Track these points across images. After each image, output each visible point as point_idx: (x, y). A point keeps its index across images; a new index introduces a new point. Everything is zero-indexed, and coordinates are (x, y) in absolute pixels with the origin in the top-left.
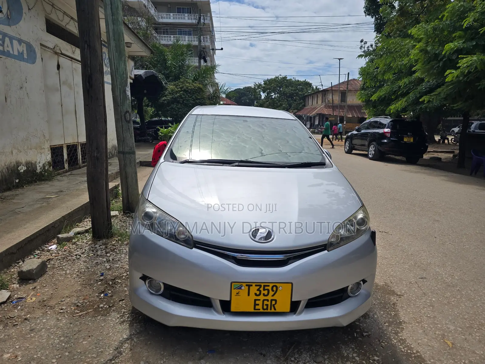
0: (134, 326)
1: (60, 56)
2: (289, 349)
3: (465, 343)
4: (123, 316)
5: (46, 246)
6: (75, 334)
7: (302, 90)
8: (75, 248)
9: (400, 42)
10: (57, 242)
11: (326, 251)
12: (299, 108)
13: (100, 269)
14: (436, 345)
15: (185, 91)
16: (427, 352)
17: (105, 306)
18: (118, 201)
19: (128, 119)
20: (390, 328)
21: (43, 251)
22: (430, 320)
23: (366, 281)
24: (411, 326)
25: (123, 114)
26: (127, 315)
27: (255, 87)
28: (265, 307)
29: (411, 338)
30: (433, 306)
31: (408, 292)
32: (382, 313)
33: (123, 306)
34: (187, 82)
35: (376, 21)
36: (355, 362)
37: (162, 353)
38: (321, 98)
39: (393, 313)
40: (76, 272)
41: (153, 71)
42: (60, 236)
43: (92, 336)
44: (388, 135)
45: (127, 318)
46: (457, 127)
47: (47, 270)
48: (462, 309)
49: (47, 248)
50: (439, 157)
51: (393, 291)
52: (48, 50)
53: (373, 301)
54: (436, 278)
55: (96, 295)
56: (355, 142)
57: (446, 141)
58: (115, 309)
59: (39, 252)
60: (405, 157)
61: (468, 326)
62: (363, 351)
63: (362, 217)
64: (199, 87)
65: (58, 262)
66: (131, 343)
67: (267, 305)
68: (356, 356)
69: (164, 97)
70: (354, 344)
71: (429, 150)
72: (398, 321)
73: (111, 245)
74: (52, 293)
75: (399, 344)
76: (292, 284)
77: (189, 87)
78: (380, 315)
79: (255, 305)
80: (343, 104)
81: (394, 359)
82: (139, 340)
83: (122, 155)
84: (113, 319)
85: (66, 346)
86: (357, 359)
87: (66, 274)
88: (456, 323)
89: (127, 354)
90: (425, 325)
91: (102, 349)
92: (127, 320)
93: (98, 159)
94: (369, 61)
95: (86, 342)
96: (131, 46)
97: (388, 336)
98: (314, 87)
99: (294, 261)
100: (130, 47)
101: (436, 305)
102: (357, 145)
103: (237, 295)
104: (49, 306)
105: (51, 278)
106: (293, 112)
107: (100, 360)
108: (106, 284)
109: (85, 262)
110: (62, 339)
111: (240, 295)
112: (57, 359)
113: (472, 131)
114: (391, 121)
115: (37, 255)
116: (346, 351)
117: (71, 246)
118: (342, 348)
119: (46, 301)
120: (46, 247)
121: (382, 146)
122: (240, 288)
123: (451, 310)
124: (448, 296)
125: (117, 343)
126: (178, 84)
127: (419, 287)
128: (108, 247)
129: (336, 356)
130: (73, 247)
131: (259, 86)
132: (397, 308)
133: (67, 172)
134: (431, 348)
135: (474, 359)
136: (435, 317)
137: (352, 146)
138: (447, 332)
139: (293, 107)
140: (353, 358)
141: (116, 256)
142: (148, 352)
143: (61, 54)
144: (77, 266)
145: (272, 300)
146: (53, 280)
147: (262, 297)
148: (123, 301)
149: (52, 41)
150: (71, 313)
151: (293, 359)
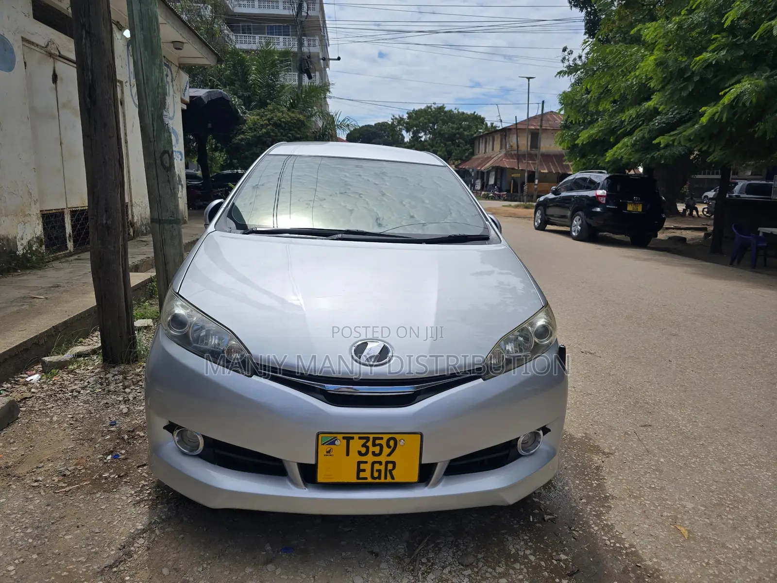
0: (158, 509)
1: (56, 59)
2: (419, 544)
3: (710, 530)
4: (141, 491)
5: (22, 376)
6: (52, 523)
7: (469, 128)
8: (72, 380)
9: (623, 50)
10: (41, 369)
11: (481, 380)
12: (464, 158)
13: (110, 415)
14: (663, 535)
15: (275, 125)
16: (647, 546)
17: (112, 476)
18: (154, 302)
19: (168, 165)
20: (589, 507)
21: (16, 384)
22: (654, 493)
23: (549, 430)
24: (623, 503)
25: (158, 155)
26: (147, 490)
27: (393, 123)
28: (376, 474)
29: (622, 523)
30: (661, 472)
31: (621, 448)
32: (578, 482)
33: (143, 475)
34: (278, 110)
35: (587, 16)
36: (528, 563)
37: (202, 553)
38: (499, 141)
39: (595, 483)
40: (68, 419)
41: (223, 91)
42: (47, 359)
43: (83, 526)
44: (603, 201)
45: (146, 495)
46: (713, 191)
47: (19, 416)
48: (708, 474)
49: (23, 380)
50: (683, 236)
51: (598, 446)
52: (36, 48)
53: (565, 463)
54: (668, 425)
55: (98, 457)
56: (551, 211)
57: (694, 213)
58: (129, 481)
59: (9, 385)
60: (629, 236)
61: (716, 502)
62: (542, 546)
63: (544, 323)
64: (298, 118)
65: (41, 402)
66: (150, 538)
67: (379, 471)
68: (531, 554)
69: (240, 134)
70: (528, 535)
71: (667, 224)
72: (603, 496)
73: (133, 374)
74: (23, 453)
75: (603, 534)
76: (422, 435)
77: (282, 118)
78: (574, 487)
79: (359, 470)
80: (534, 151)
81: (593, 558)
82: (163, 533)
83: (158, 225)
84: (122, 498)
85: (35, 543)
86: (532, 558)
87: (50, 422)
88: (696, 497)
89: (141, 555)
90: (646, 501)
91: (97, 549)
92: (147, 498)
93: (108, 228)
94: (575, 82)
95: (70, 536)
96: (183, 47)
97: (584, 519)
98: (489, 125)
99: (426, 396)
100: (181, 49)
101: (665, 470)
102: (555, 216)
103: (327, 455)
104: (14, 476)
105: (25, 428)
106: (454, 164)
107: (91, 566)
108: (118, 438)
109: (85, 402)
110: (29, 531)
111: (333, 455)
112: (16, 565)
113: (736, 196)
114: (607, 178)
115: (5, 390)
116: (513, 546)
117: (65, 375)
118: (508, 540)
119: (10, 467)
120: (23, 378)
121: (593, 218)
122: (333, 443)
123: (689, 478)
124: (685, 455)
125: (124, 538)
126: (263, 113)
127: (639, 439)
128: (128, 378)
129: (497, 555)
130: (68, 378)
131: (400, 121)
132: (603, 474)
133: (71, 255)
134: (654, 540)
135: (724, 557)
136: (662, 489)
137: (546, 217)
138: (680, 513)
139: (454, 156)
140: (525, 556)
141: (140, 392)
142: (178, 552)
143: (59, 56)
144: (72, 408)
145: (387, 463)
146: (27, 432)
147: (370, 458)
148: (145, 468)
149: (43, 33)
150: (51, 487)
151: (424, 560)
